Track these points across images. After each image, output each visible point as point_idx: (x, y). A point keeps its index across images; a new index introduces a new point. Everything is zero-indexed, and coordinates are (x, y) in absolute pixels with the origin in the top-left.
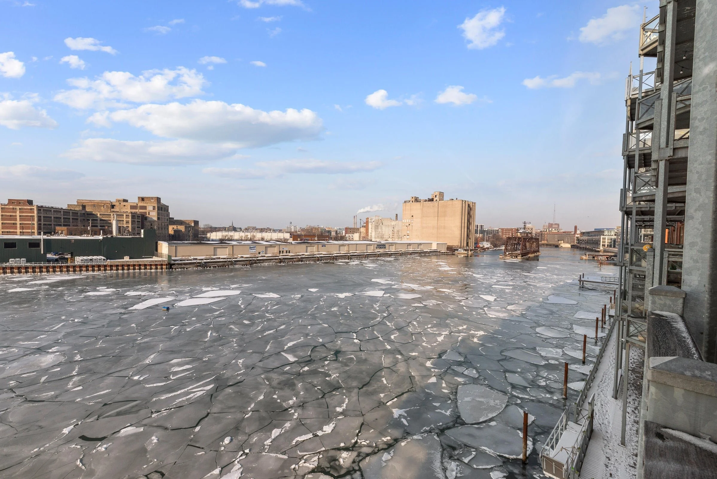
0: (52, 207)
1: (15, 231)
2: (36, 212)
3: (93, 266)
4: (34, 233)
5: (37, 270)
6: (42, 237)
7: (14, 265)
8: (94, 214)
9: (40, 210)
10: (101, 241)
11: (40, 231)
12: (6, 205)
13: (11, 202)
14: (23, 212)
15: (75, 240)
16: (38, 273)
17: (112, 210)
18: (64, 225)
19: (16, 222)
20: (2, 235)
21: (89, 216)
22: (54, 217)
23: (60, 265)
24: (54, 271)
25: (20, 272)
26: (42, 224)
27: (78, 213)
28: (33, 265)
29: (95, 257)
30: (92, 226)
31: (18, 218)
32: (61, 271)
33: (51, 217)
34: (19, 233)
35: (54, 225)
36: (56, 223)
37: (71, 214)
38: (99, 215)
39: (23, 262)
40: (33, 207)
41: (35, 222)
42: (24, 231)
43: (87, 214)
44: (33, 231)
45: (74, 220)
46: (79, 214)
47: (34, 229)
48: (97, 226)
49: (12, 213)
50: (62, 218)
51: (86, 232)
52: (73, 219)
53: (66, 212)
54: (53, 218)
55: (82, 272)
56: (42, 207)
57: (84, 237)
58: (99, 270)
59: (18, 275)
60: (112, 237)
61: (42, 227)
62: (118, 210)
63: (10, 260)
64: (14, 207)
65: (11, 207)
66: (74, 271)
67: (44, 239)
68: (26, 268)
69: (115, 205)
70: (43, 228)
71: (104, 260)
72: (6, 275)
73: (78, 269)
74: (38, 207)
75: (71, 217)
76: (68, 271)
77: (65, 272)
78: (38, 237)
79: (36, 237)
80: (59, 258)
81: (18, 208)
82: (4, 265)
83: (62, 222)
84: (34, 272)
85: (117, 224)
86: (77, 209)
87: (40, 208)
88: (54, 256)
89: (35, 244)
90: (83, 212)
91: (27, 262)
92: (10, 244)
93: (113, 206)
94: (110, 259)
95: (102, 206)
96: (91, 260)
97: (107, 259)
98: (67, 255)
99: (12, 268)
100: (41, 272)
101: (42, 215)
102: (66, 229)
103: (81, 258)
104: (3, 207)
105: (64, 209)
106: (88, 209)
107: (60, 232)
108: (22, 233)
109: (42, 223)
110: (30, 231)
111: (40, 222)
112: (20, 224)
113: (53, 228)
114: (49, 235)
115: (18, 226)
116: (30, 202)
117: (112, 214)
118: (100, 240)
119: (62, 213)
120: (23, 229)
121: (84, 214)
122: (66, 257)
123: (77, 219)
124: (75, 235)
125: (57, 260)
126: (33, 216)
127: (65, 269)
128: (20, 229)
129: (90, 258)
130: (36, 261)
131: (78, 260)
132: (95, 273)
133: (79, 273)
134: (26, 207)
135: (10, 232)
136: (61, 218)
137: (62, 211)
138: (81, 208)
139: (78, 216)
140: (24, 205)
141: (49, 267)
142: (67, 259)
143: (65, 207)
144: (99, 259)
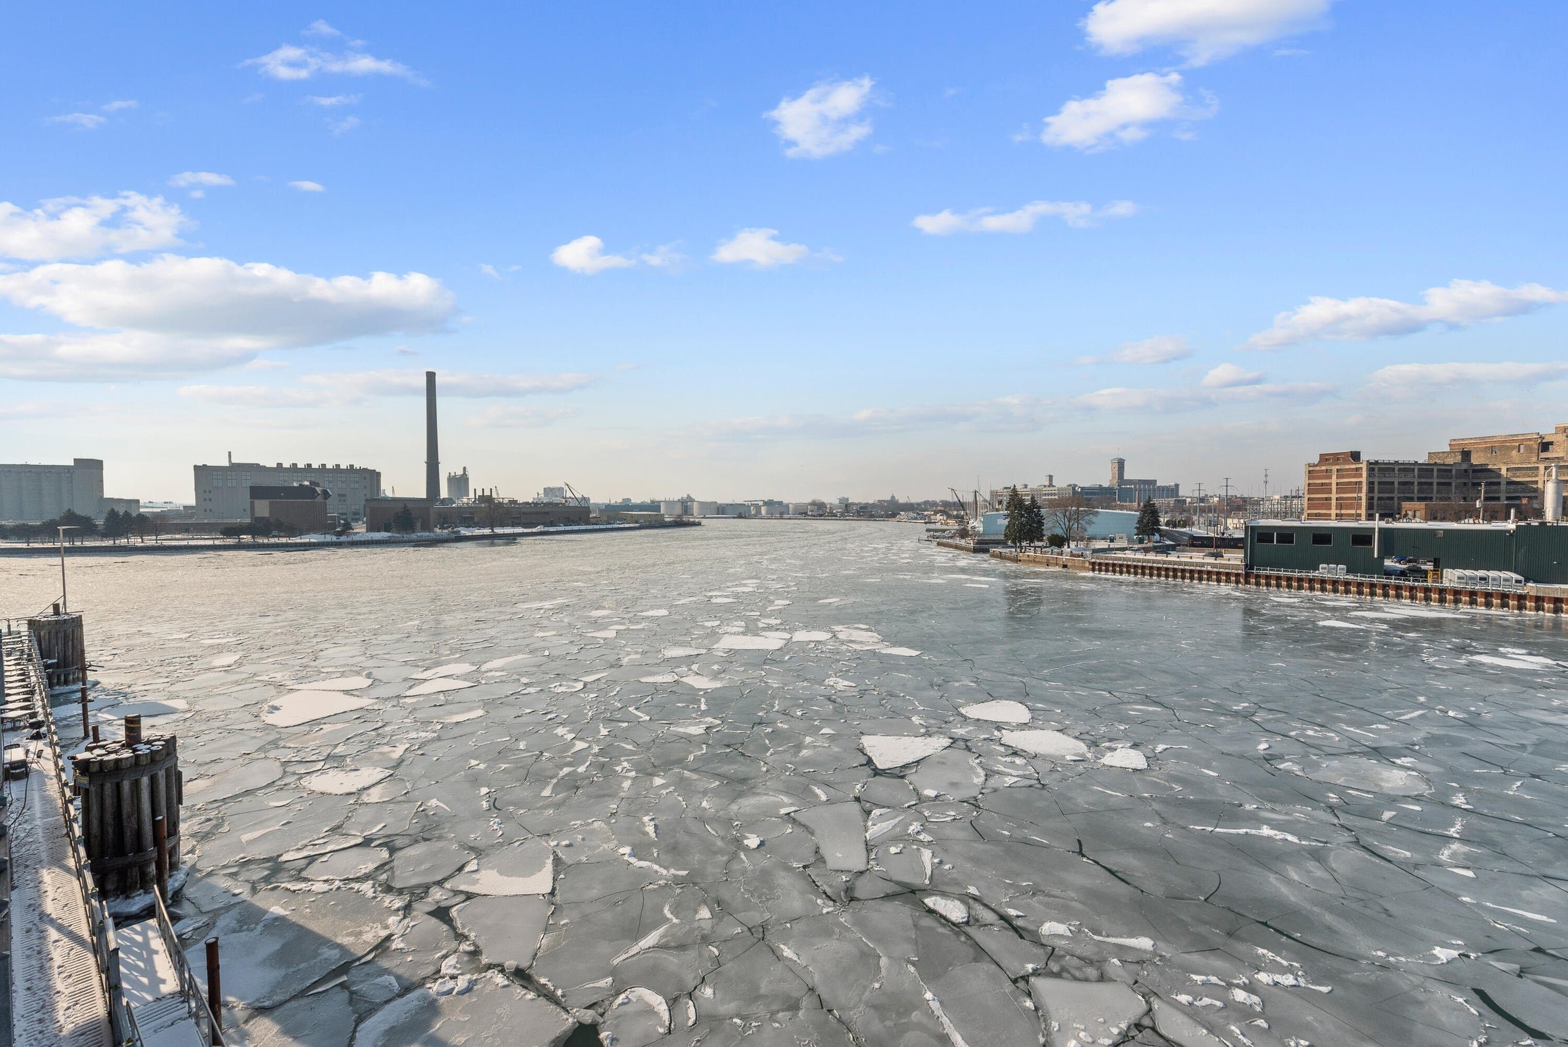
0: (1397, 462)
1: (1328, 512)
2: (1365, 474)
3: (1488, 595)
4: (1360, 515)
5: (1366, 590)
6: (1377, 524)
7: (1327, 576)
8: (1490, 470)
9: (1373, 469)
10: (1511, 535)
11: (1371, 512)
12: (1317, 466)
13: (1324, 458)
14: (1343, 477)
15: (1445, 531)
16: (1366, 596)
17: (1543, 455)
18: (1420, 499)
19: (1331, 496)
20: (1308, 519)
21: (1479, 475)
22: (1400, 483)
23: (1411, 583)
24: (1399, 596)
25: (1335, 591)
26: (1376, 499)
27: (1451, 471)
28: (1359, 579)
29: (1492, 574)
30: (1486, 499)
31: (1334, 487)
32: (1413, 598)
33: (1393, 483)
34: (1333, 517)
35: (1399, 498)
36: (1402, 495)
37: (1435, 474)
38: (1504, 472)
39: (1340, 572)
40: (1360, 466)
41: (1363, 495)
42: (1343, 512)
43: (1474, 471)
44: (1358, 512)
45: (1441, 487)
46: (1454, 472)
47: (1360, 508)
48: (1498, 499)
49: (1325, 479)
50: (1416, 484)
51: (1472, 513)
52: (1438, 484)
53: (1425, 470)
54: (1396, 485)
55: (1460, 605)
56: (1377, 463)
57: (1468, 525)
58: (1504, 605)
59: (1332, 595)
60: (1543, 524)
61: (1375, 503)
62: (1560, 455)
63: (1321, 566)
64: (1329, 468)
65: (1324, 468)
66: (1442, 600)
67: (1380, 529)
68: (1347, 584)
69: (1551, 443)
70: (1378, 505)
71: (1517, 581)
72: (1313, 594)
73: (1449, 597)
74: (1369, 463)
75: (1435, 481)
76: (1427, 599)
77: (1420, 600)
78: (1369, 524)
79: (1364, 523)
80: (1409, 569)
81: (1335, 468)
82: (1311, 574)
83: (1416, 491)
84: (1360, 593)
85: (1558, 492)
86: (1450, 461)
87: (1373, 466)
88: (1397, 565)
89: (1362, 538)
90: (1464, 466)
91: (1349, 572)
92: (1322, 537)
93: (1545, 446)
94: (1535, 581)
95: (1513, 448)
96: (1482, 579)
97: (1527, 580)
98: (1425, 564)
99: (1323, 582)
100: (1373, 594)
101: (1376, 480)
102: (1423, 506)
103: (1459, 572)
104: (1311, 469)
105: (1421, 464)
106: (1476, 460)
107: (1410, 513)
108: (1339, 517)
109: (1376, 495)
110: (1353, 512)
111: (1371, 495)
112: (1337, 499)
113: (1396, 505)
114: (1390, 520)
115: (1334, 502)
116: (1356, 456)
117: (1542, 467)
118: (1509, 531)
119: (1416, 472)
120: (1341, 509)
121: (1466, 471)
122: (1423, 567)
123: (1449, 484)
124: (1443, 519)
125: (1402, 574)
126: (1360, 483)
127: (1420, 595)
128: (1336, 509)
129: (1481, 573)
130: (1366, 571)
131: (1452, 577)
132: (1493, 611)
133: (1452, 605)
134: (1347, 467)
135: (1320, 515)
136: (1413, 483)
137: (1416, 468)
138: (1459, 458)
139: (1451, 478)
140: (1346, 462)
141: (1388, 586)
142: (1426, 572)
143: (1423, 459)
144: (1504, 579)
